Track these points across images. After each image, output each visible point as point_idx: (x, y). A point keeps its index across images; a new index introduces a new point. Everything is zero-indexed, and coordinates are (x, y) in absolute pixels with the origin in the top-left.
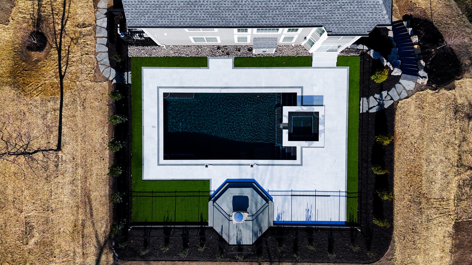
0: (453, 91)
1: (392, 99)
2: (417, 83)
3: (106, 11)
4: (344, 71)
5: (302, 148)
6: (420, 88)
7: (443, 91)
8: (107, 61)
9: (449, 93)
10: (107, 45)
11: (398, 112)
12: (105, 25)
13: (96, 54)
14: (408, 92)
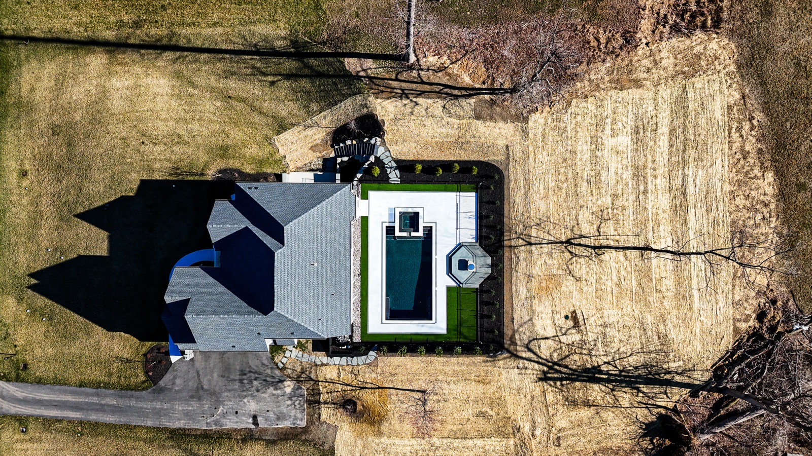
0: (385, 121)
1: (390, 162)
2: (380, 145)
3: (329, 358)
4: (372, 194)
5: (424, 222)
6: (383, 143)
7: (385, 128)
8: (363, 358)
9: (387, 124)
10: (353, 357)
11: (399, 157)
12: (339, 358)
13: (358, 365)
14: (386, 151)
